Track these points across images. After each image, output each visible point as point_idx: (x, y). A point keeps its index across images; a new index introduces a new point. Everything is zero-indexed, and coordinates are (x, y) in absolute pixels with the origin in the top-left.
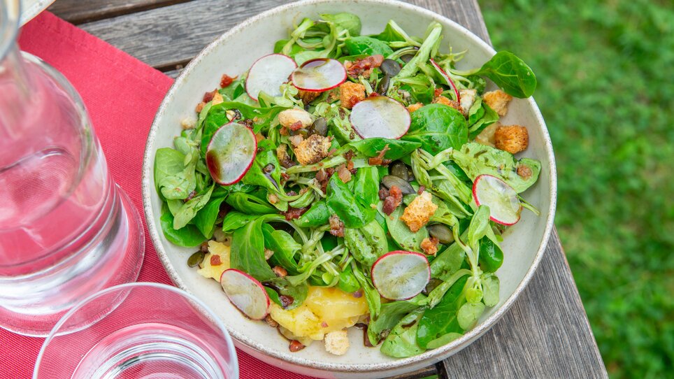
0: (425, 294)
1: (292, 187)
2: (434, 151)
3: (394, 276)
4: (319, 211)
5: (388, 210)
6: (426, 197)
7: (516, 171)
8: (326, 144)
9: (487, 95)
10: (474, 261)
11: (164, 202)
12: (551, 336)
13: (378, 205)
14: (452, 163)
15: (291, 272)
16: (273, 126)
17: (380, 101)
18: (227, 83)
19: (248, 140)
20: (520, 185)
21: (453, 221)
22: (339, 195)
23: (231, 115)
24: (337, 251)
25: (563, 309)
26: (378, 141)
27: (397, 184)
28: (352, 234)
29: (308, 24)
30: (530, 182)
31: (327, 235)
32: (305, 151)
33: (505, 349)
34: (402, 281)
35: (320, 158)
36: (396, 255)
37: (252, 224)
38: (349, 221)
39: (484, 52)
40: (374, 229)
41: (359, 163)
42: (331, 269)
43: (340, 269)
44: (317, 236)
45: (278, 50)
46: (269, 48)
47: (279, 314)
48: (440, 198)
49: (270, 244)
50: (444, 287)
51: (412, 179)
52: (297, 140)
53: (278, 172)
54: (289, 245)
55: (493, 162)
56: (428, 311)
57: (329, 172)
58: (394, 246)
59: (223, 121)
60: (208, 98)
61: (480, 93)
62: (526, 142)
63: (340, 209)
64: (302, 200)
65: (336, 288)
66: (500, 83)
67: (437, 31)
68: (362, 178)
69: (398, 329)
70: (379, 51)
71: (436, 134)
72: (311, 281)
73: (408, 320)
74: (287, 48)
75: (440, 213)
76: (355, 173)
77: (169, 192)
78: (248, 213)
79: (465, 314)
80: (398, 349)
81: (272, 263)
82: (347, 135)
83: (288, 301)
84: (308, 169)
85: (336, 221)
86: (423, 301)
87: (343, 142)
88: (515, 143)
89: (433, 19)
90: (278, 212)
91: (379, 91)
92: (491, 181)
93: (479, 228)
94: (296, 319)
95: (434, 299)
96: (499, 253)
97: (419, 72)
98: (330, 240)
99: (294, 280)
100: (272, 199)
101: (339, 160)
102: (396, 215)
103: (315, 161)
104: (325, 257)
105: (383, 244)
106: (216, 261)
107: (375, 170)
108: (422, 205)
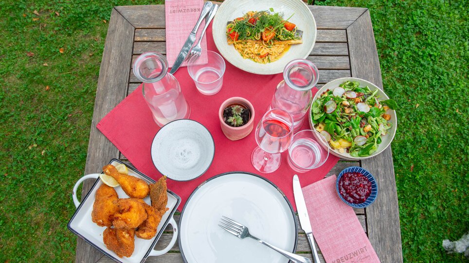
0: (363, 145)
1: (342, 117)
2: (374, 117)
3: (358, 140)
4: (347, 124)
5: (361, 127)
6: (370, 126)
7: (387, 124)
8: (352, 110)
9: (384, 107)
10: (376, 141)
11: (312, 113)
12: (384, 160)
13: (359, 125)
14: (376, 120)
15: (338, 134)
16: (340, 103)
17: (364, 103)
18: (328, 90)
19: (334, 105)
20: (388, 128)
21: (374, 132)
22: (352, 121)
23: (331, 99)
24: (349, 133)
25: (388, 155)
26: (363, 112)
27: (364, 122)
28: (353, 130)
29: (349, 83)
30: (389, 128)
31: (347, 129)
32: (347, 111)
33: (374, 160)
34: (360, 142)
35: (351, 113)
36: (361, 136)
37: (332, 123)
38: (353, 127)
39: (386, 98)
40: (358, 130)
41: (357, 116)
42: (347, 136)
43: (349, 136)
44: (345, 128)
45: (340, 86)
46: (338, 85)
47: (332, 142)
48: (372, 127)
49: (336, 128)
50: (367, 145)
51: (367, 121)
52: (346, 108)
53: (340, 113)
54: (339, 129)
55: (383, 121)
56: (362, 149)
57: (352, 116)
58: (361, 134)
59: (329, 100)
60: (324, 93)
61: (382, 106)
62: (390, 119)
63: (352, 124)
64: (344, 120)
65: (347, 140)
66: (388, 105)
67: (377, 91)
68: (358, 119)
69: (355, 151)
70: (363, 92)
71: (374, 114)
72: (341, 138)
73: (357, 149)
74: (343, 86)
75: (371, 130)
76: (356, 117)
77: (314, 111)
78: (331, 120)
79: (371, 152)
80: (354, 155)
81: (335, 132)
82: (356, 109)
83: (334, 140)
84: (347, 115)
85: (351, 127)
86: (362, 147)
87: (355, 111)
88: (388, 118)
89: (376, 88)
90: (338, 121)
91: (364, 101)
92: (382, 125)
93: (379, 135)
94: (335, 144)
95: (364, 147)
96: (381, 141)
97: (372, 98)
98: (348, 130)
99: (338, 136)
100: (338, 119)
101: (354, 114)
102: (362, 128)
103: (349, 113)
104: (346, 134)
105: (359, 133)
106: (320, 128)
107: (360, 118)
108: (368, 128)
